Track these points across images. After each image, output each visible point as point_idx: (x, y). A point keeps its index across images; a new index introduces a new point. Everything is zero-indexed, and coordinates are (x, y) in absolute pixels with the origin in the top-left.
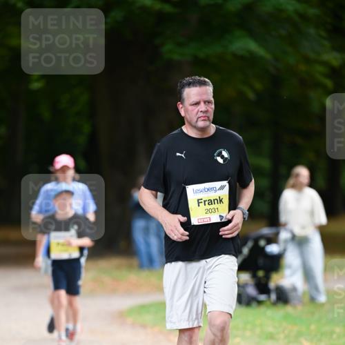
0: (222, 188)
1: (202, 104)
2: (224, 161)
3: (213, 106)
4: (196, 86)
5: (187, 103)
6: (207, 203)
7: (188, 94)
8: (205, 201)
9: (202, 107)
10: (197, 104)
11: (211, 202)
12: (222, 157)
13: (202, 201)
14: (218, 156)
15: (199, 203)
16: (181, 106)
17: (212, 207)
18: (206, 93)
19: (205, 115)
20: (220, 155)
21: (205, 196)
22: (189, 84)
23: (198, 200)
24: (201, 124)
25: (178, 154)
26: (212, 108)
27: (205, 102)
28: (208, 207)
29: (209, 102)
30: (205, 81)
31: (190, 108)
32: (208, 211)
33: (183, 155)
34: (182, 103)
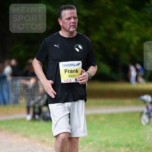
0: (78, 64)
1: (72, 18)
2: (79, 51)
3: (77, 20)
4: (69, 9)
5: (64, 18)
6: (69, 72)
7: (64, 14)
8: (69, 71)
9: (72, 20)
10: (69, 19)
11: (72, 72)
12: (79, 48)
13: (67, 71)
14: (76, 47)
15: (65, 71)
16: (60, 20)
17: (72, 74)
18: (74, 13)
19: (74, 24)
20: (77, 47)
21: (69, 68)
22: (65, 9)
23: (65, 70)
24: (71, 30)
25: (55, 45)
26: (77, 21)
27: (73, 18)
28: (70, 74)
29: (76, 18)
30: (73, 7)
31: (66, 21)
32: (70, 76)
33: (58, 46)
34: (61, 19)
